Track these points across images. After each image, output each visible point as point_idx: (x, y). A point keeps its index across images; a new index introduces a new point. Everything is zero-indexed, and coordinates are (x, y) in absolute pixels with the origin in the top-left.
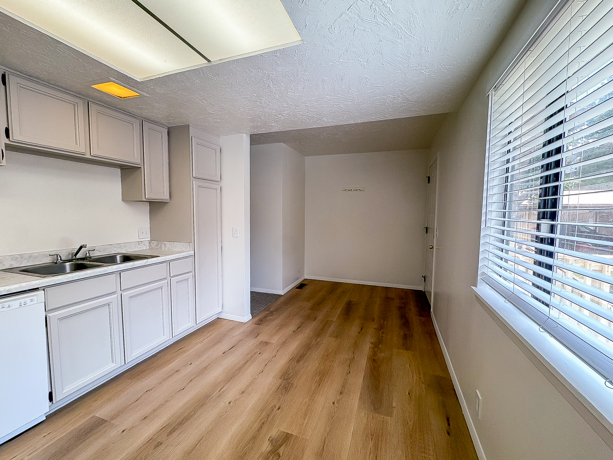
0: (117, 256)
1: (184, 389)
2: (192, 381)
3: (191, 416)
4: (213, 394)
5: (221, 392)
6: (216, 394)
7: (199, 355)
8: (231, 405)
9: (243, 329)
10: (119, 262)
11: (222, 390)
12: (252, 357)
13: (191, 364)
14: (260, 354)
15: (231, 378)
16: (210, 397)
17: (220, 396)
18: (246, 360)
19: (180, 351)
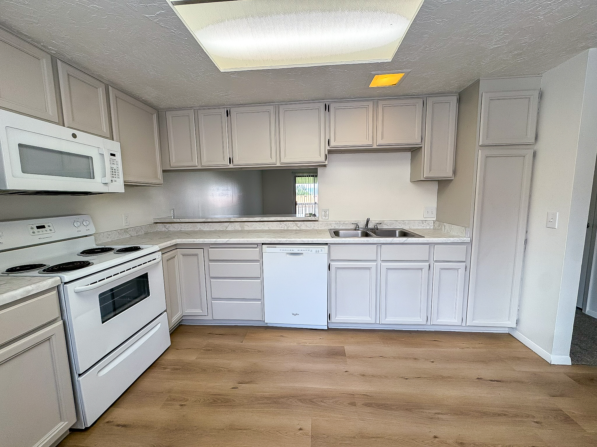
0: (397, 231)
1: (407, 379)
2: (420, 379)
3: (391, 409)
4: (428, 411)
5: (437, 416)
6: (429, 413)
7: (449, 359)
8: (434, 442)
9: (538, 370)
10: (397, 236)
11: (440, 416)
12: (516, 416)
13: (433, 362)
14: (537, 422)
15: (462, 413)
16: (421, 410)
17: (431, 419)
18: (502, 411)
19: (434, 342)
